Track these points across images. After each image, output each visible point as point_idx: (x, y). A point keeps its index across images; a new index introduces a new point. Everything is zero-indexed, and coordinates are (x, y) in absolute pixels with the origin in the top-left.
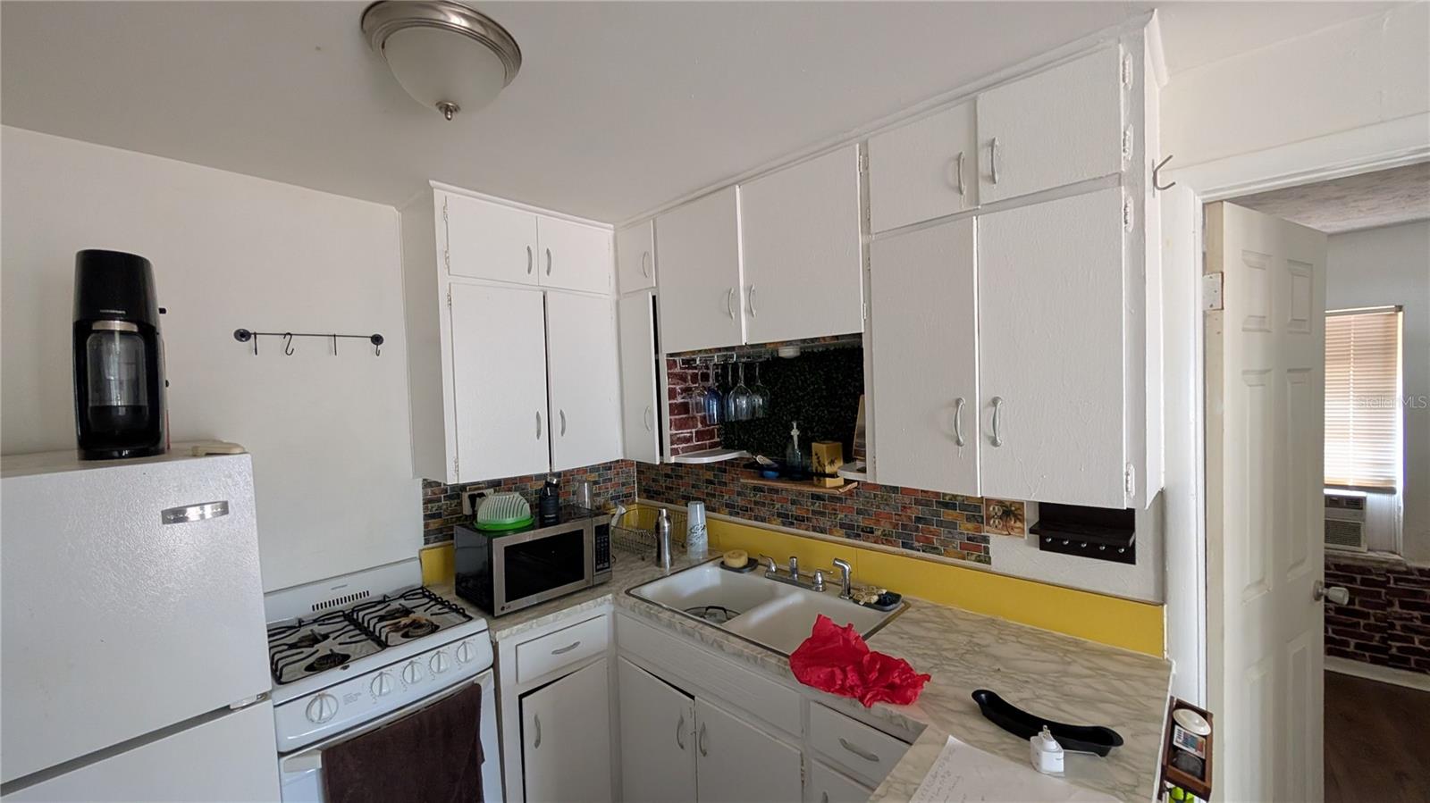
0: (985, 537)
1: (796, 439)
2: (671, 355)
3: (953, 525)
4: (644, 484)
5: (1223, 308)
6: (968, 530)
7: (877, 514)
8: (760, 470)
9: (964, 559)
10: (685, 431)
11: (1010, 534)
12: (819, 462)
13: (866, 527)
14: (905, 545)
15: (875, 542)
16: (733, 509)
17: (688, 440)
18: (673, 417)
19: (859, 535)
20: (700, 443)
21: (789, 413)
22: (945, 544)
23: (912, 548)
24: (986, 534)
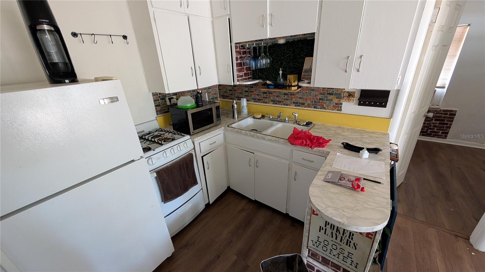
0: (341, 103)
1: (281, 74)
2: (236, 43)
3: (331, 100)
4: (221, 93)
5: (435, 22)
6: (336, 101)
7: (306, 99)
8: (268, 86)
9: (333, 110)
10: (241, 73)
11: (349, 102)
12: (290, 82)
13: (302, 103)
14: (314, 108)
15: (305, 107)
16: (255, 100)
17: (242, 76)
18: (237, 68)
19: (299, 105)
20: (245, 77)
21: (279, 65)
22: (327, 106)
23: (317, 108)
24: (342, 102)
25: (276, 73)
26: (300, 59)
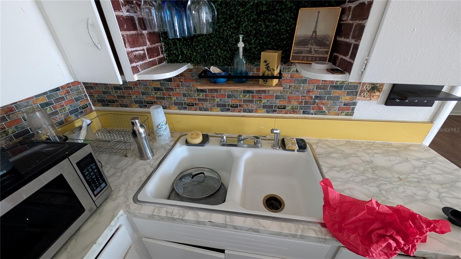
0: (355, 102)
1: (241, 50)
3: (338, 98)
4: (96, 96)
6: (346, 100)
7: (289, 98)
8: (213, 78)
9: (338, 115)
10: (138, 48)
11: (371, 99)
12: (267, 68)
13: (281, 106)
14: (304, 113)
15: (286, 113)
16: (181, 106)
17: (142, 57)
19: (275, 111)
20: (151, 59)
21: (231, 28)
22: (329, 109)
23: (309, 114)
24: (357, 101)
25: (225, 46)
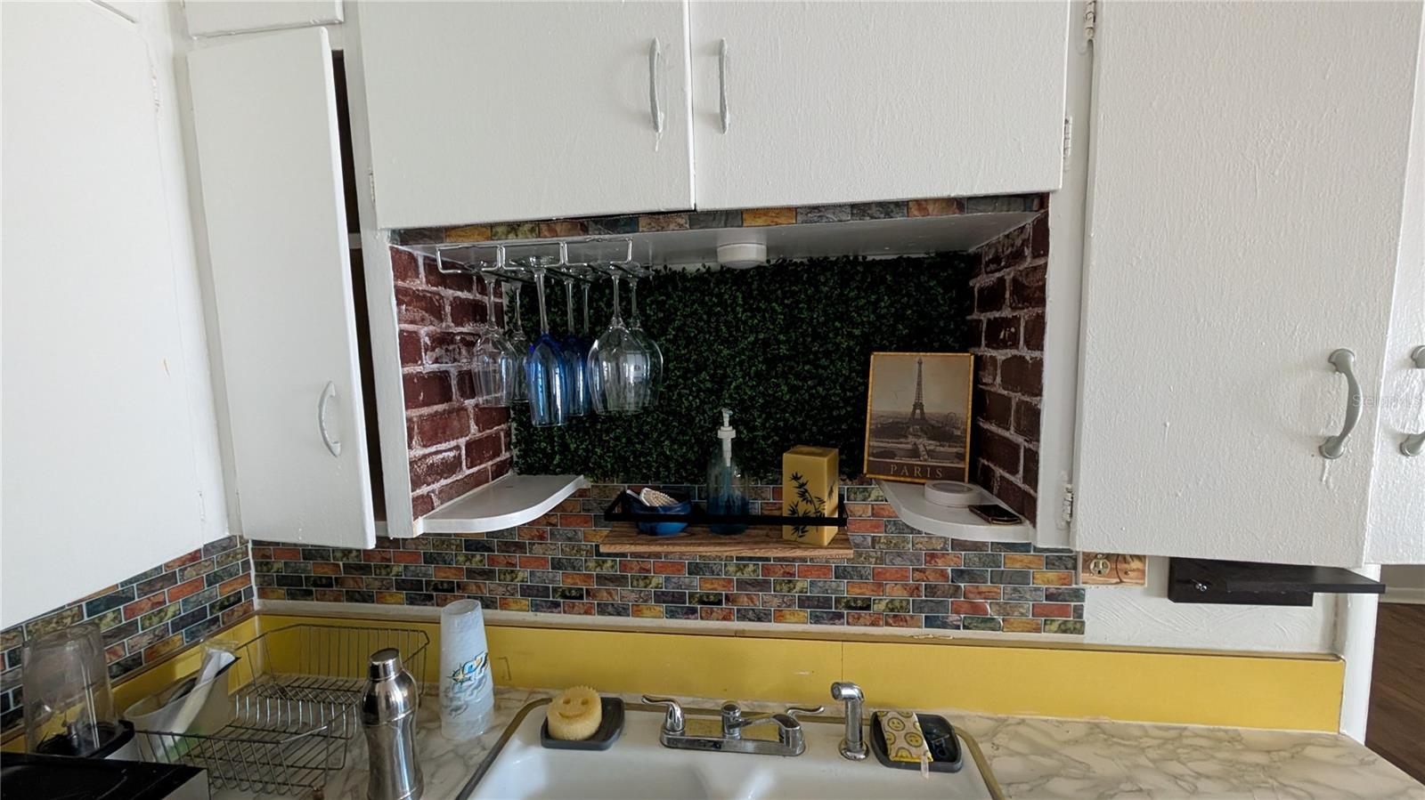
0: (1078, 590)
1: (727, 447)
3: (1023, 577)
6: (1049, 582)
7: (876, 574)
8: (645, 522)
9: (1038, 630)
10: (443, 446)
11: (1121, 582)
12: (803, 494)
13: (855, 600)
14: (930, 622)
15: (873, 624)
17: (450, 467)
18: (415, 413)
19: (840, 616)
20: (475, 469)
21: (700, 390)
22: (1005, 610)
23: (944, 625)
24: (1081, 586)
25: (683, 433)
26: (832, 362)
